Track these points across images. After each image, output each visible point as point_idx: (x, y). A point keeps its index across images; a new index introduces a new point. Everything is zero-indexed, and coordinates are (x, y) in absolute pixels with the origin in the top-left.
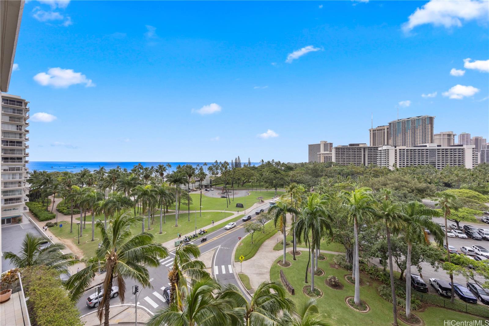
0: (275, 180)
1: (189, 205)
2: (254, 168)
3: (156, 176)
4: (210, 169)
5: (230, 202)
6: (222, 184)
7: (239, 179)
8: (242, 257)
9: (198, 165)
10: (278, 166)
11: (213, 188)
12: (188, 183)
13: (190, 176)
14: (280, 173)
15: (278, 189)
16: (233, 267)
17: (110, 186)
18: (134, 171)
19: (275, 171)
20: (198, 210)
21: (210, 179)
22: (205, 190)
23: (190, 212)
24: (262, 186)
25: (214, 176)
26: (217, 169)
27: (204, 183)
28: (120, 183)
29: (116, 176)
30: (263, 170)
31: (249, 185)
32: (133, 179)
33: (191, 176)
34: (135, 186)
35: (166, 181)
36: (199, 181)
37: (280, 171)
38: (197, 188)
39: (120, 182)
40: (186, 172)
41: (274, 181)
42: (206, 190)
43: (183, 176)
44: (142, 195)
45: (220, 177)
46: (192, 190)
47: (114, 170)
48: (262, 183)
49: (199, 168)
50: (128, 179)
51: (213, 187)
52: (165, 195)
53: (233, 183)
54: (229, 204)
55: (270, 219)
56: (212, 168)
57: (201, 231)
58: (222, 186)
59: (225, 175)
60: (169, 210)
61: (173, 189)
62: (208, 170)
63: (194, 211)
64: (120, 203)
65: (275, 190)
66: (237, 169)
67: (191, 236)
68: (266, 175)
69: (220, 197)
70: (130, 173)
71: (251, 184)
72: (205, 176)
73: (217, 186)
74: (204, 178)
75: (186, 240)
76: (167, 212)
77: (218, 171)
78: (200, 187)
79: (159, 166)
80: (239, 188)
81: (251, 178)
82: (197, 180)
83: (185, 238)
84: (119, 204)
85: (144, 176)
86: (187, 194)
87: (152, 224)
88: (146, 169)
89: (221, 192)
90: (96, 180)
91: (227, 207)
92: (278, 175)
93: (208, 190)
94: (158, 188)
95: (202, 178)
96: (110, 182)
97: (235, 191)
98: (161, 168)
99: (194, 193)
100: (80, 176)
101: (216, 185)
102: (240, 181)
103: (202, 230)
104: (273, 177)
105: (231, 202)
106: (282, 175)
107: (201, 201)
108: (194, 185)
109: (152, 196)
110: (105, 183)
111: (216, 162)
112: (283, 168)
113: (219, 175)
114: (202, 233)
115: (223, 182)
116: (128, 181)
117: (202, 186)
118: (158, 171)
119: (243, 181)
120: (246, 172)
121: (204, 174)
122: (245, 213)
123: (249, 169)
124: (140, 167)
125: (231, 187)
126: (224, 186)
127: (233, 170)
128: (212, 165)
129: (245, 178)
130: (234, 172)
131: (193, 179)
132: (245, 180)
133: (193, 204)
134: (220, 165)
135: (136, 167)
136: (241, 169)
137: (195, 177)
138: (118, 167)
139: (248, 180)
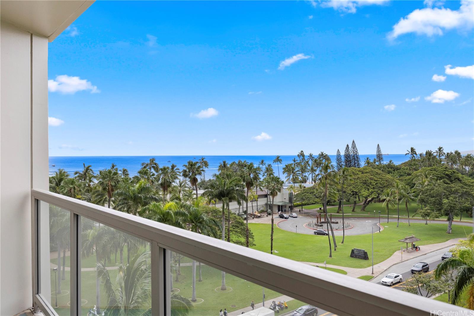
0: (447, 198)
2: (391, 169)
3: (181, 185)
4: (288, 169)
5: (336, 245)
6: (316, 203)
7: (355, 194)
9: (262, 161)
10: (454, 162)
11: (295, 212)
12: (247, 201)
13: (250, 185)
14: (459, 179)
15: (456, 219)
17: (102, 202)
18: (144, 173)
19: (447, 175)
21: (289, 192)
22: (277, 216)
24: (414, 211)
25: (297, 185)
26: (303, 170)
27: (279, 199)
28: (120, 198)
29: (113, 184)
30: (415, 172)
31: (377, 209)
32: (143, 189)
33: (252, 185)
34: (146, 204)
35: (203, 195)
36: (266, 196)
37: (460, 175)
38: (262, 211)
39: (120, 194)
40: (241, 176)
41: (445, 201)
42: (281, 217)
43: (235, 186)
45: (313, 188)
46: (251, 215)
47: (110, 172)
48: (414, 205)
49: (263, 168)
50: (134, 190)
51: (297, 209)
52: (201, 223)
53: (340, 203)
54: (333, 250)
55: (440, 291)
56: (293, 169)
57: (275, 305)
58: (316, 208)
59: (324, 185)
61: (215, 211)
62: (284, 173)
65: (448, 223)
66: (350, 169)
68: (422, 184)
69: (312, 232)
70: (137, 179)
71: (384, 204)
72: (281, 185)
73: (305, 209)
74: (280, 190)
77: (306, 174)
78: (269, 209)
79: (189, 163)
80: (355, 214)
81: (385, 191)
82: (262, 193)
84: (120, 237)
85: (161, 184)
86: (242, 224)
87: (177, 281)
88: (164, 170)
89: (315, 221)
90: (80, 191)
91: (331, 256)
92: (455, 186)
93: (285, 215)
94: (187, 208)
95: (274, 190)
96: (102, 195)
97: (346, 221)
98: (193, 168)
99: (256, 221)
100: (55, 183)
101: (302, 205)
102: (357, 199)
103: (277, 303)
104: (441, 189)
105: (339, 244)
106: (466, 185)
107: (272, 240)
108: (255, 204)
110: (94, 196)
111: (302, 154)
112: (467, 168)
113: (309, 184)
114: (277, 308)
115: (317, 200)
116: (134, 194)
117: (271, 206)
118: (187, 173)
119: (366, 198)
120: (372, 177)
121: (278, 181)
122: (373, 273)
123: (379, 172)
124: (153, 167)
125: (338, 212)
126: (320, 209)
127: (342, 174)
128: (293, 162)
129: (370, 190)
130: (345, 178)
131: (255, 191)
132: (369, 196)
133: (255, 245)
134: (310, 163)
135: (145, 167)
136: (359, 171)
137: (258, 188)
138: (113, 167)
139: (378, 197)
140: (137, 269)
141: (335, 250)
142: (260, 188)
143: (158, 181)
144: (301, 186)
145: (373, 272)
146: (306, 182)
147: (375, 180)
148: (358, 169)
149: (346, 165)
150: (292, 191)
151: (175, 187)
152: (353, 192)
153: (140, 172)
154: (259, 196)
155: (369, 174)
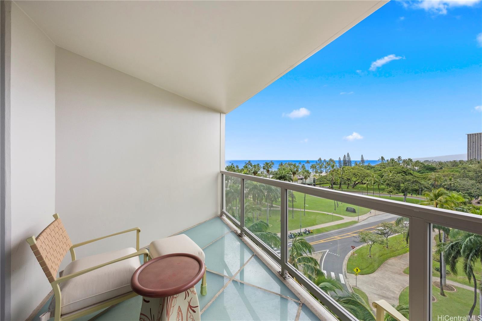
0: (404, 184)
1: (293, 202)
2: (370, 168)
3: (262, 173)
4: (313, 167)
5: (338, 205)
6: (327, 183)
7: (349, 180)
8: (357, 270)
9: (300, 163)
10: (408, 164)
12: (293, 181)
13: (294, 173)
14: (411, 174)
15: (409, 195)
16: (345, 277)
19: (403, 171)
20: (302, 209)
21: (313, 177)
23: (294, 209)
24: (383, 190)
25: (317, 174)
26: (321, 167)
30: (384, 169)
31: (361, 188)
36: (302, 179)
37: (412, 172)
40: (290, 169)
41: (402, 185)
43: (287, 174)
44: (253, 188)
45: (326, 176)
47: (232, 167)
48: (383, 187)
49: (301, 166)
53: (341, 183)
54: (336, 207)
55: (398, 232)
56: (316, 167)
57: (306, 231)
59: (332, 175)
60: (273, 205)
62: (311, 168)
63: (299, 210)
64: (237, 194)
65: (404, 197)
66: (346, 167)
67: (296, 234)
68: (388, 176)
70: (243, 170)
71: (365, 186)
72: (310, 174)
74: (309, 176)
75: (291, 236)
76: (272, 207)
77: (322, 169)
79: (266, 163)
80: (348, 190)
81: (366, 178)
82: (300, 178)
83: (290, 234)
85: (253, 172)
87: (260, 216)
88: (254, 166)
91: (335, 210)
92: (408, 177)
95: (306, 176)
98: (268, 165)
102: (350, 182)
103: (307, 230)
104: (400, 179)
105: (340, 204)
106: (416, 177)
107: (305, 200)
109: (261, 191)
111: (320, 159)
112: (416, 168)
113: (324, 174)
114: (307, 232)
115: (328, 182)
118: (265, 168)
119: (355, 182)
120: (359, 171)
121: (308, 172)
122: (358, 220)
123: (363, 169)
124: (250, 165)
125: (339, 188)
126: (330, 186)
127: (342, 169)
128: (316, 163)
129: (358, 178)
130: (344, 171)
131: (296, 177)
132: (356, 181)
133: (296, 202)
134: (324, 164)
135: (246, 165)
136: (351, 168)
137: (298, 175)
138: (232, 164)
139: (361, 182)
141: (338, 207)
142: (299, 175)
143: (252, 171)
144: (319, 175)
146: (322, 173)
147: (360, 173)
148: (351, 167)
149: (344, 165)
150: (315, 177)
151: (259, 173)
152: (347, 178)
153: (244, 167)
154: (298, 179)
155: (357, 170)
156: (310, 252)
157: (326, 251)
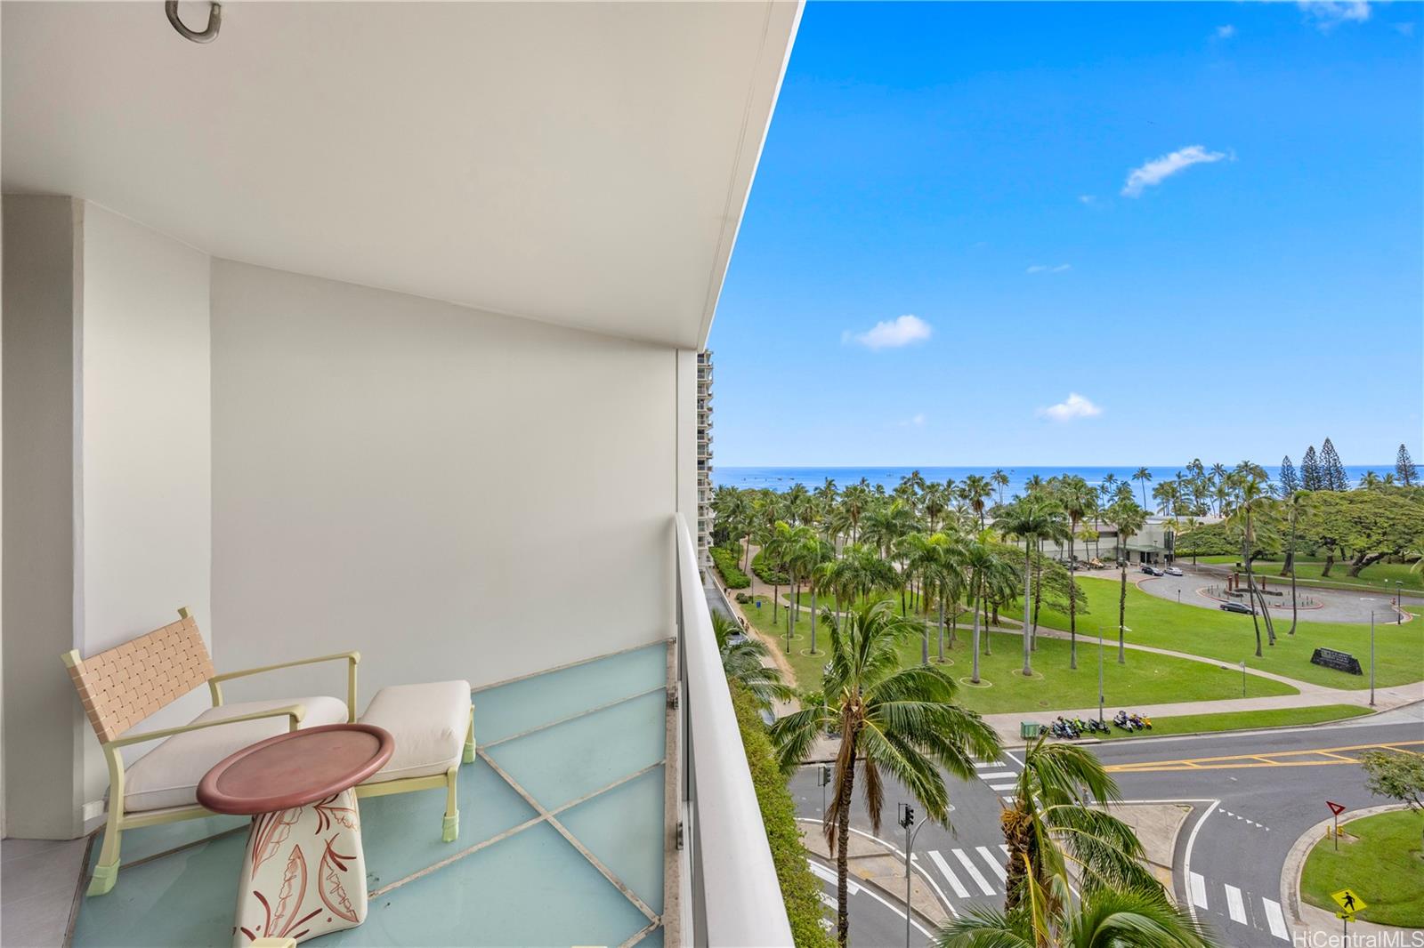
1: (1073, 613)
4: (1165, 492)
5: (1272, 637)
6: (1226, 553)
7: (1330, 542)
8: (1350, 900)
9: (1110, 477)
11: (1177, 566)
12: (1071, 540)
13: (1077, 514)
16: (1290, 916)
17: (846, 527)
18: (901, 491)
20: (1113, 639)
21: (1163, 530)
22: (1139, 569)
23: (1078, 638)
25: (1182, 519)
26: (1199, 493)
27: (1138, 542)
28: (869, 524)
29: (860, 505)
32: (899, 514)
33: (1083, 515)
34: (902, 534)
35: (993, 526)
36: (1115, 534)
38: (1108, 560)
39: (869, 519)
40: (1062, 500)
42: (1148, 571)
43: (1050, 515)
44: (922, 559)
45: (1221, 526)
46: (1084, 563)
47: (855, 489)
49: (1113, 487)
50: (886, 514)
51: (1180, 561)
52: (987, 567)
53: (1290, 556)
54: (1265, 643)
56: (1174, 491)
58: (1228, 563)
59: (1246, 522)
60: (1001, 618)
61: (1014, 553)
62: (1155, 497)
63: (1096, 640)
64: (868, 573)
66: (1314, 495)
67: (1083, 724)
69: (1216, 605)
70: (893, 499)
71: (1415, 568)
72: (1143, 517)
73: (1202, 562)
74: (1139, 527)
75: (1063, 729)
76: (995, 622)
77: (1208, 501)
78: (1122, 557)
79: (969, 478)
80: (1326, 581)
81: (1418, 540)
82: (1106, 529)
83: (1060, 723)
84: (866, 575)
85: (928, 508)
86: (1064, 576)
87: (950, 648)
88: (933, 489)
89: (1224, 585)
90: (818, 511)
91: (1259, 654)
93: (1156, 570)
94: (966, 544)
95: (1127, 526)
96: (847, 519)
97: (1303, 595)
98: (976, 488)
99: (1093, 574)
100: (790, 500)
101: (1195, 555)
102: (1337, 553)
103: (1129, 715)
105: (1282, 636)
107: (1122, 608)
108: (1092, 546)
109: (949, 567)
110: (835, 519)
111: (1197, 465)
113: (1212, 518)
114: (1129, 724)
115: (1229, 548)
116: (886, 520)
117: (1128, 554)
118: (967, 493)
119: (1362, 552)
120: (1381, 511)
121: (1137, 512)
122: (1372, 704)
123: (1401, 501)
124: (917, 483)
125: (1283, 575)
126: (1239, 565)
127: (1292, 502)
128: (1176, 479)
129: (1374, 538)
130: (1301, 511)
131: (1088, 525)
132: (1369, 548)
133: (1089, 613)
134: (1217, 479)
135: (905, 483)
136: (1342, 498)
137: (1100, 520)
138: (863, 481)
139: (1396, 553)
140: (872, 622)
141: (1271, 644)
142: (1103, 521)
143: (923, 503)
144: (1191, 522)
145: (1372, 700)
146: (1205, 514)
147: (1388, 518)
148: (1342, 495)
149: (1307, 487)
150: (1172, 529)
151: (950, 512)
152: (1324, 537)
153: (895, 490)
154: (1100, 533)
155: (1371, 505)
156: (1101, 798)
157: (1213, 803)
